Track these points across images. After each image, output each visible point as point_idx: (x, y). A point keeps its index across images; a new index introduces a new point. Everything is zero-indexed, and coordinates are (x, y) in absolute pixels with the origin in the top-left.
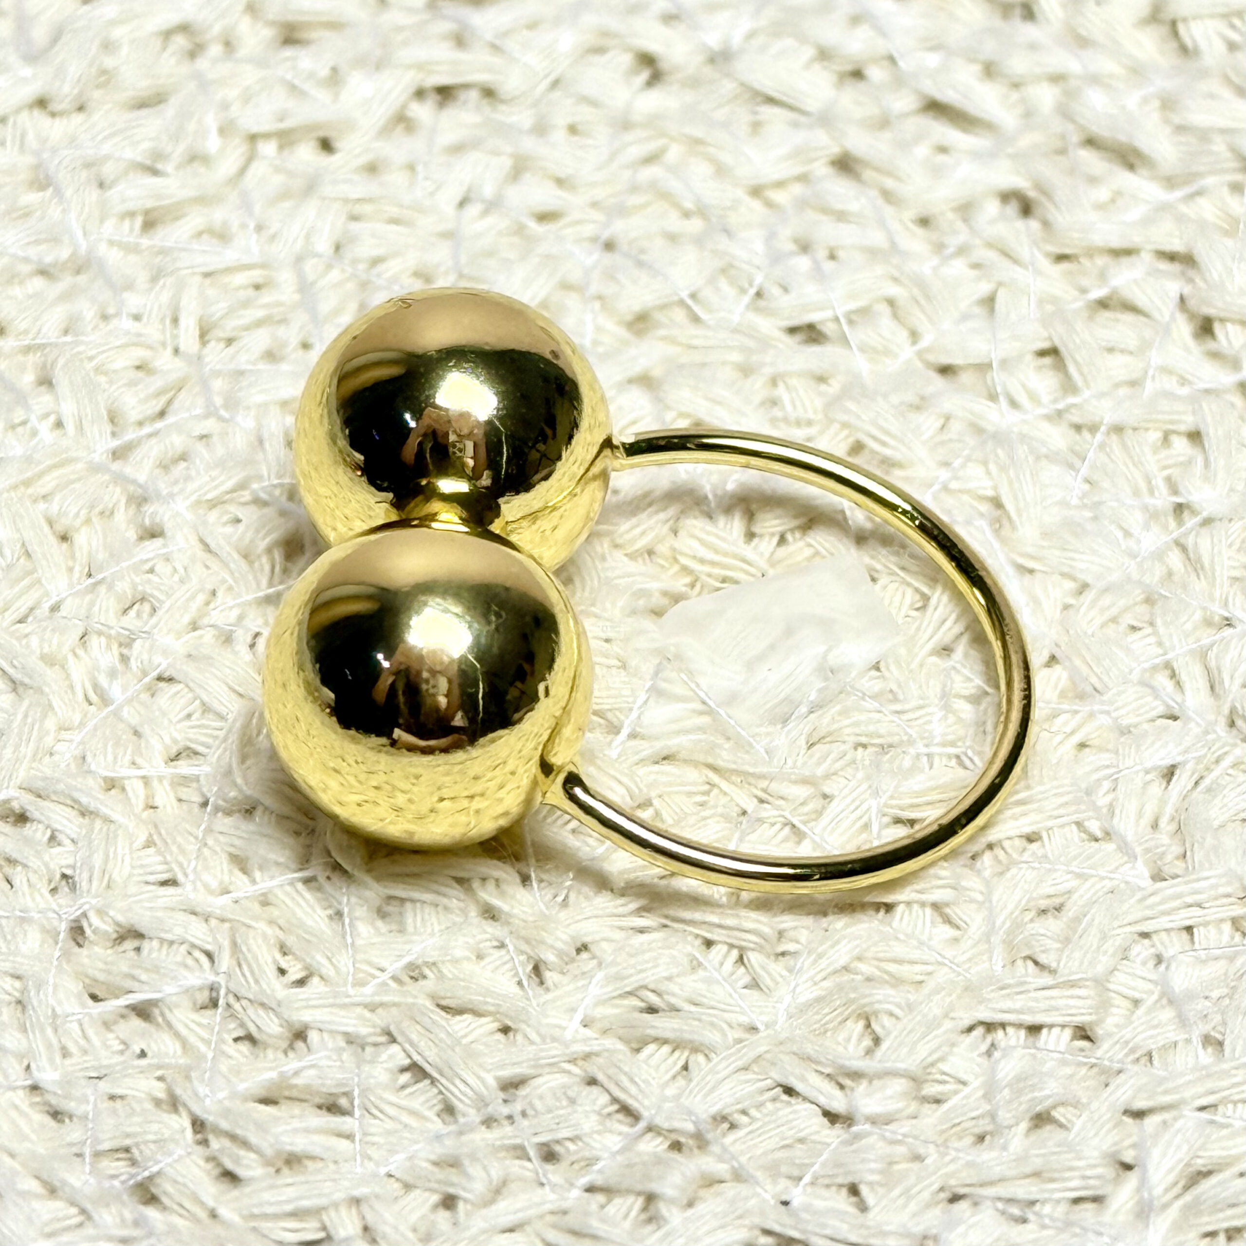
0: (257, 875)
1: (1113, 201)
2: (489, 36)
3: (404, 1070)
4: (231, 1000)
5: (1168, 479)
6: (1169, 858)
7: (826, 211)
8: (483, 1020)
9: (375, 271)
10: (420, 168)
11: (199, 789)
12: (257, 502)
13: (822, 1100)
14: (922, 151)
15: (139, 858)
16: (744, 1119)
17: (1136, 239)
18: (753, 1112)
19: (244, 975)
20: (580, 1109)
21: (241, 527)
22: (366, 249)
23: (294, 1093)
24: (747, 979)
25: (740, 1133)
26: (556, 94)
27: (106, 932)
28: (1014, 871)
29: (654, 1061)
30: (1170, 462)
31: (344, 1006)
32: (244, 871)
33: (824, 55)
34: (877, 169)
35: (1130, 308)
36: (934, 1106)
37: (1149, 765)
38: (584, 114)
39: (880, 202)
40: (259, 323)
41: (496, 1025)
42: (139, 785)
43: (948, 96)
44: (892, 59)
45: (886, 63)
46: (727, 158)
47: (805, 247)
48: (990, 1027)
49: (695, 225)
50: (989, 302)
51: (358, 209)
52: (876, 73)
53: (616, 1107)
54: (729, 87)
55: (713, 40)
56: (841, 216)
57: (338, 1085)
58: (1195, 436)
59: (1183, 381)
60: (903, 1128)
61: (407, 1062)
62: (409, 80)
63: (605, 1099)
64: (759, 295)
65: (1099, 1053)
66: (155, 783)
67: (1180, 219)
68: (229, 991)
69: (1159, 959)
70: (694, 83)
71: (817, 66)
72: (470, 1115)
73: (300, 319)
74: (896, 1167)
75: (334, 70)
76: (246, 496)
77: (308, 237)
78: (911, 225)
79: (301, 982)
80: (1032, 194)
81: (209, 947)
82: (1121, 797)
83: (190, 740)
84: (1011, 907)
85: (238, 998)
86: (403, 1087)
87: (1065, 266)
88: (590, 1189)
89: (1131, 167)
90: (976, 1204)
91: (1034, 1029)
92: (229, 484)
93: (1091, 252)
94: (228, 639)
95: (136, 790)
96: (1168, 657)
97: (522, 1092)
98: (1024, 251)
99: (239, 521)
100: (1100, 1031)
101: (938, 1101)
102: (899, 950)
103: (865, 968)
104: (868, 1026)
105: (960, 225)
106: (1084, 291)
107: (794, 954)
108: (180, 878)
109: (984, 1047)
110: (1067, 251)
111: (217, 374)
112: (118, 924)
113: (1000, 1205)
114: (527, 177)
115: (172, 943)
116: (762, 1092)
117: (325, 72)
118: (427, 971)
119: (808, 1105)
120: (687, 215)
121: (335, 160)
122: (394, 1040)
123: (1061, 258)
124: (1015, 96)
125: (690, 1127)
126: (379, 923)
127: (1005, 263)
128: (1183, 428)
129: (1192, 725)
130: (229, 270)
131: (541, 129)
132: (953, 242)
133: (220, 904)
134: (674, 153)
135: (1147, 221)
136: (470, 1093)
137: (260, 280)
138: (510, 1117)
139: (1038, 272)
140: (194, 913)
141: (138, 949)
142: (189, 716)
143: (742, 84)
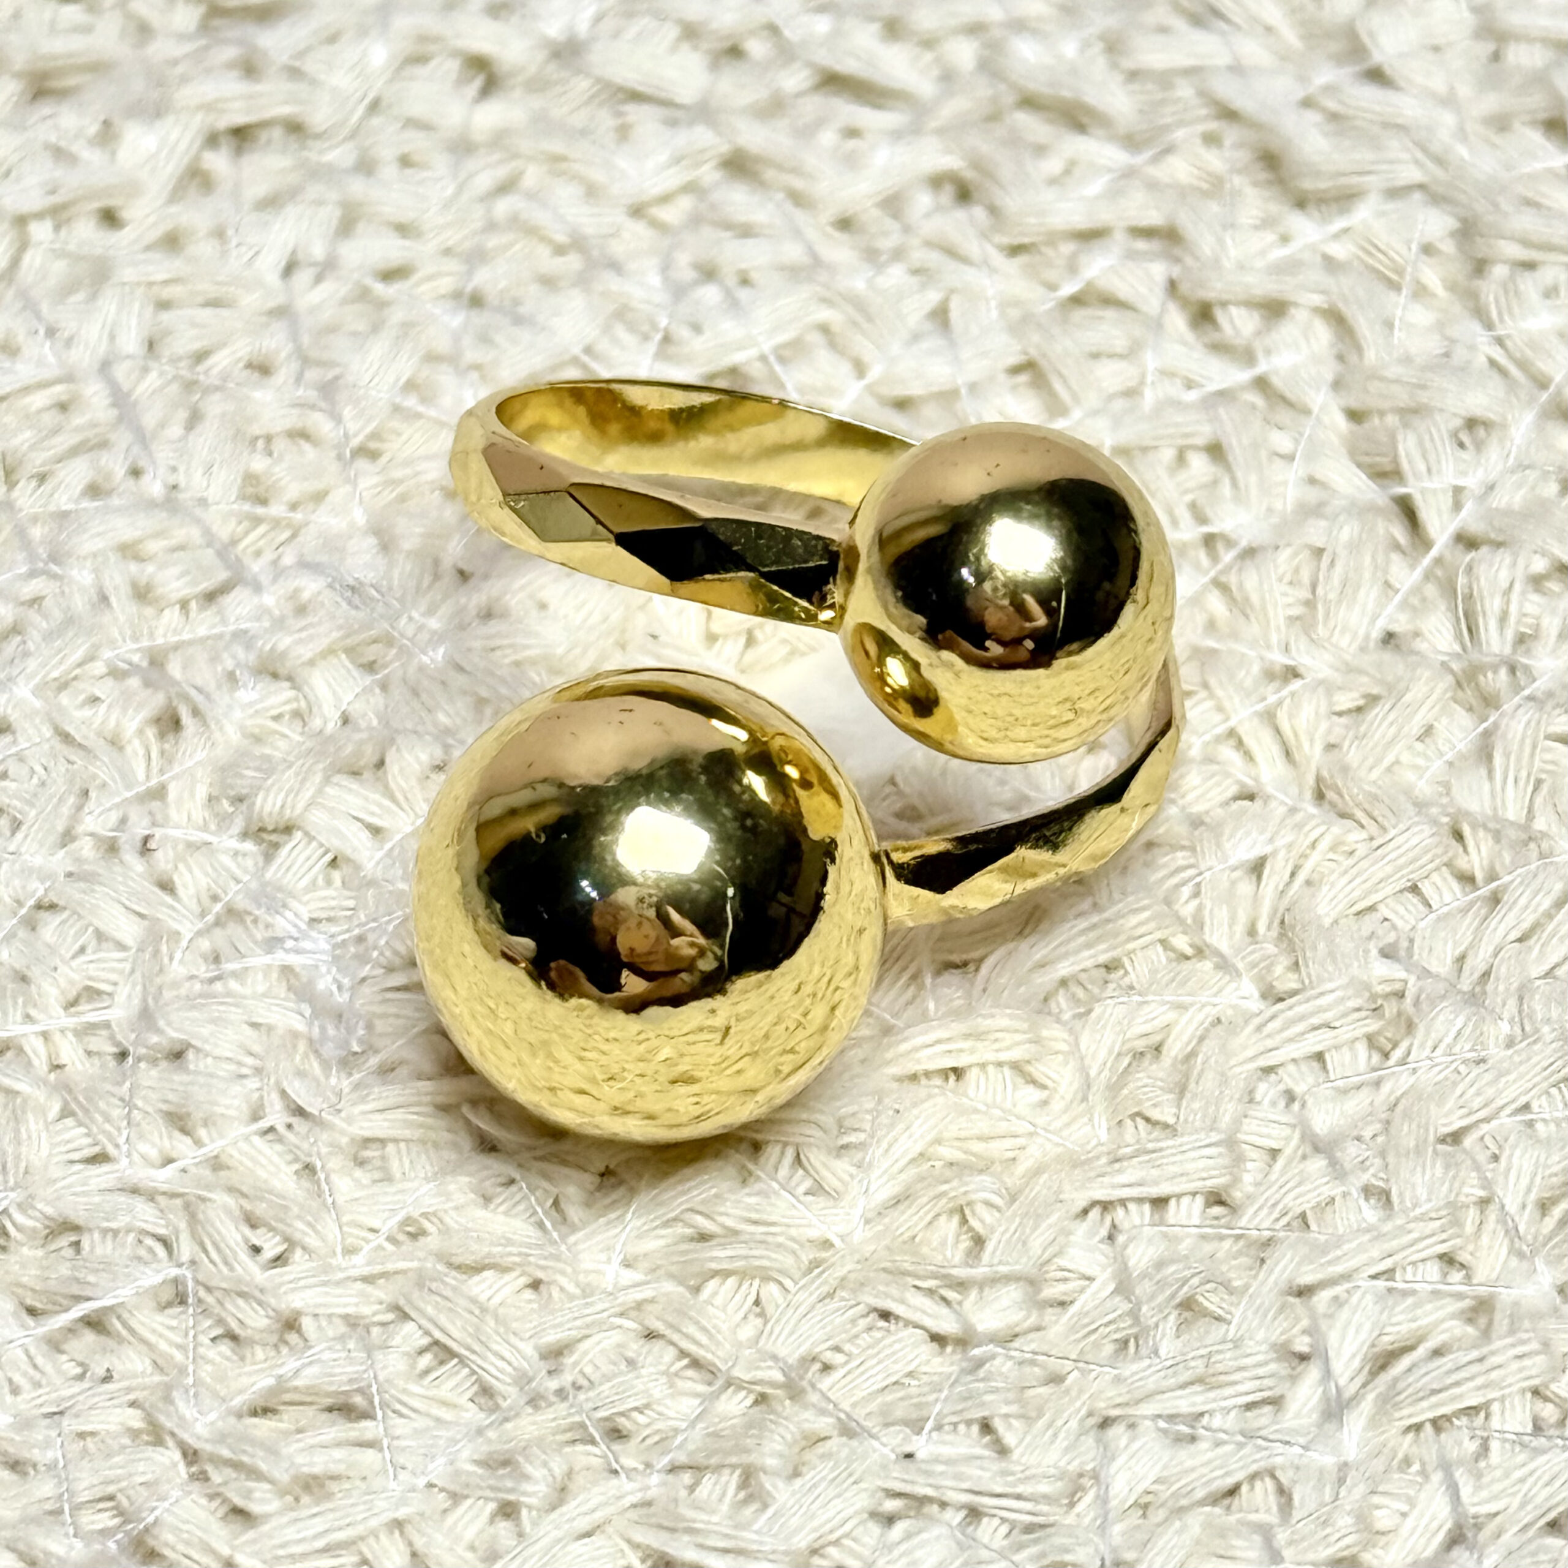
0: (202, 1133)
1: (1068, 172)
2: (284, 59)
3: (421, 1352)
4: (202, 1293)
5: (1193, 507)
6: (1279, 970)
7: (728, 226)
8: (508, 1277)
9: (200, 368)
10: (230, 232)
11: (112, 1038)
12: (116, 673)
13: (929, 1323)
14: (828, 137)
15: (57, 1133)
16: (838, 1359)
17: (1104, 216)
18: (847, 1347)
19: (212, 1262)
20: (644, 1372)
21: (103, 708)
22: (184, 343)
23: (297, 1397)
24: (808, 1184)
25: (836, 1375)
26: (376, 121)
27: (34, 1230)
28: (1098, 1009)
29: (718, 1301)
30: (1191, 484)
31: (338, 1283)
32: (185, 1131)
33: (691, 32)
34: (780, 168)
35: (1109, 301)
36: (1058, 1310)
37: (1233, 861)
38: (416, 142)
39: (789, 206)
40: (74, 452)
41: (524, 1280)
42: (38, 1043)
43: (848, 66)
44: (773, 30)
45: (765, 33)
46: (598, 176)
47: (708, 273)
48: (1106, 1206)
49: (573, 262)
50: (940, 316)
51: (167, 293)
52: (756, 48)
53: (685, 1361)
54: (582, 85)
55: (554, 30)
56: (746, 231)
57: (350, 1381)
58: (1216, 451)
59: (1189, 385)
60: (1029, 1344)
61: (426, 1341)
62: (198, 123)
63: (671, 1353)
64: (667, 339)
65: (1243, 1222)
66: (57, 1037)
67: (1153, 186)
68: (197, 1282)
69: (1290, 1097)
70: (537, 85)
71: (685, 47)
72: (510, 1394)
73: (123, 439)
74: (1031, 1392)
75: (107, 124)
76: (98, 668)
77: (112, 337)
78: (830, 230)
79: (279, 1260)
80: (969, 175)
81: (162, 1231)
82: (1208, 904)
83: (90, 978)
84: (1102, 1054)
85: (209, 1289)
86: (426, 1372)
87: (1022, 259)
88: (674, 1469)
89: (1080, 128)
90: (1132, 1426)
91: (1160, 1203)
92: (79, 655)
93: (1053, 238)
94: (111, 848)
95: (35, 1047)
96: (1231, 723)
97: (568, 1361)
98: (973, 247)
99: (95, 700)
100: (1237, 1195)
101: (1062, 1304)
102: (982, 1126)
103: (948, 1153)
104: (964, 1221)
105: (890, 224)
106: (1052, 287)
107: (862, 1146)
108: (111, 1150)
109: (1104, 1232)
110: (1026, 240)
111: (35, 519)
112: (47, 1218)
113: (1162, 1424)
114: (361, 227)
115: (115, 1233)
116: (853, 1321)
117: (93, 129)
118: (427, 1225)
119: (911, 1330)
120: (560, 250)
121: (125, 236)
122: (405, 1317)
123: (1015, 250)
124: (928, 56)
125: (778, 1376)
126: (358, 1173)
127: (952, 265)
128: (1200, 441)
129: (1273, 804)
130: (26, 390)
131: (366, 166)
132: (886, 244)
133: (163, 1178)
134: (532, 175)
135: (1114, 193)
136: (509, 1369)
137: (64, 398)
138: (561, 1393)
139: (993, 270)
140: (135, 1191)
141: (77, 1245)
142: (82, 950)
143: (598, 80)
